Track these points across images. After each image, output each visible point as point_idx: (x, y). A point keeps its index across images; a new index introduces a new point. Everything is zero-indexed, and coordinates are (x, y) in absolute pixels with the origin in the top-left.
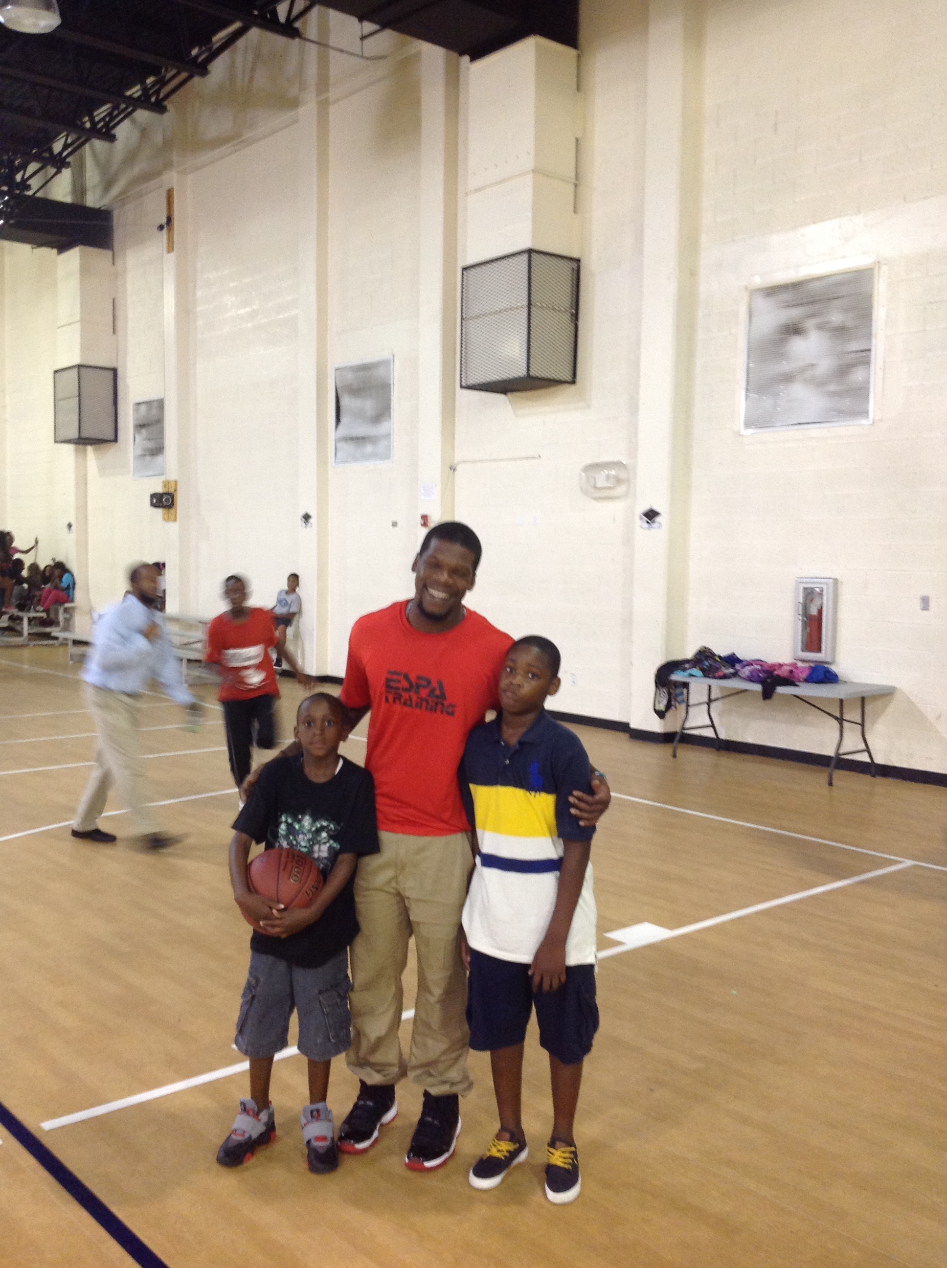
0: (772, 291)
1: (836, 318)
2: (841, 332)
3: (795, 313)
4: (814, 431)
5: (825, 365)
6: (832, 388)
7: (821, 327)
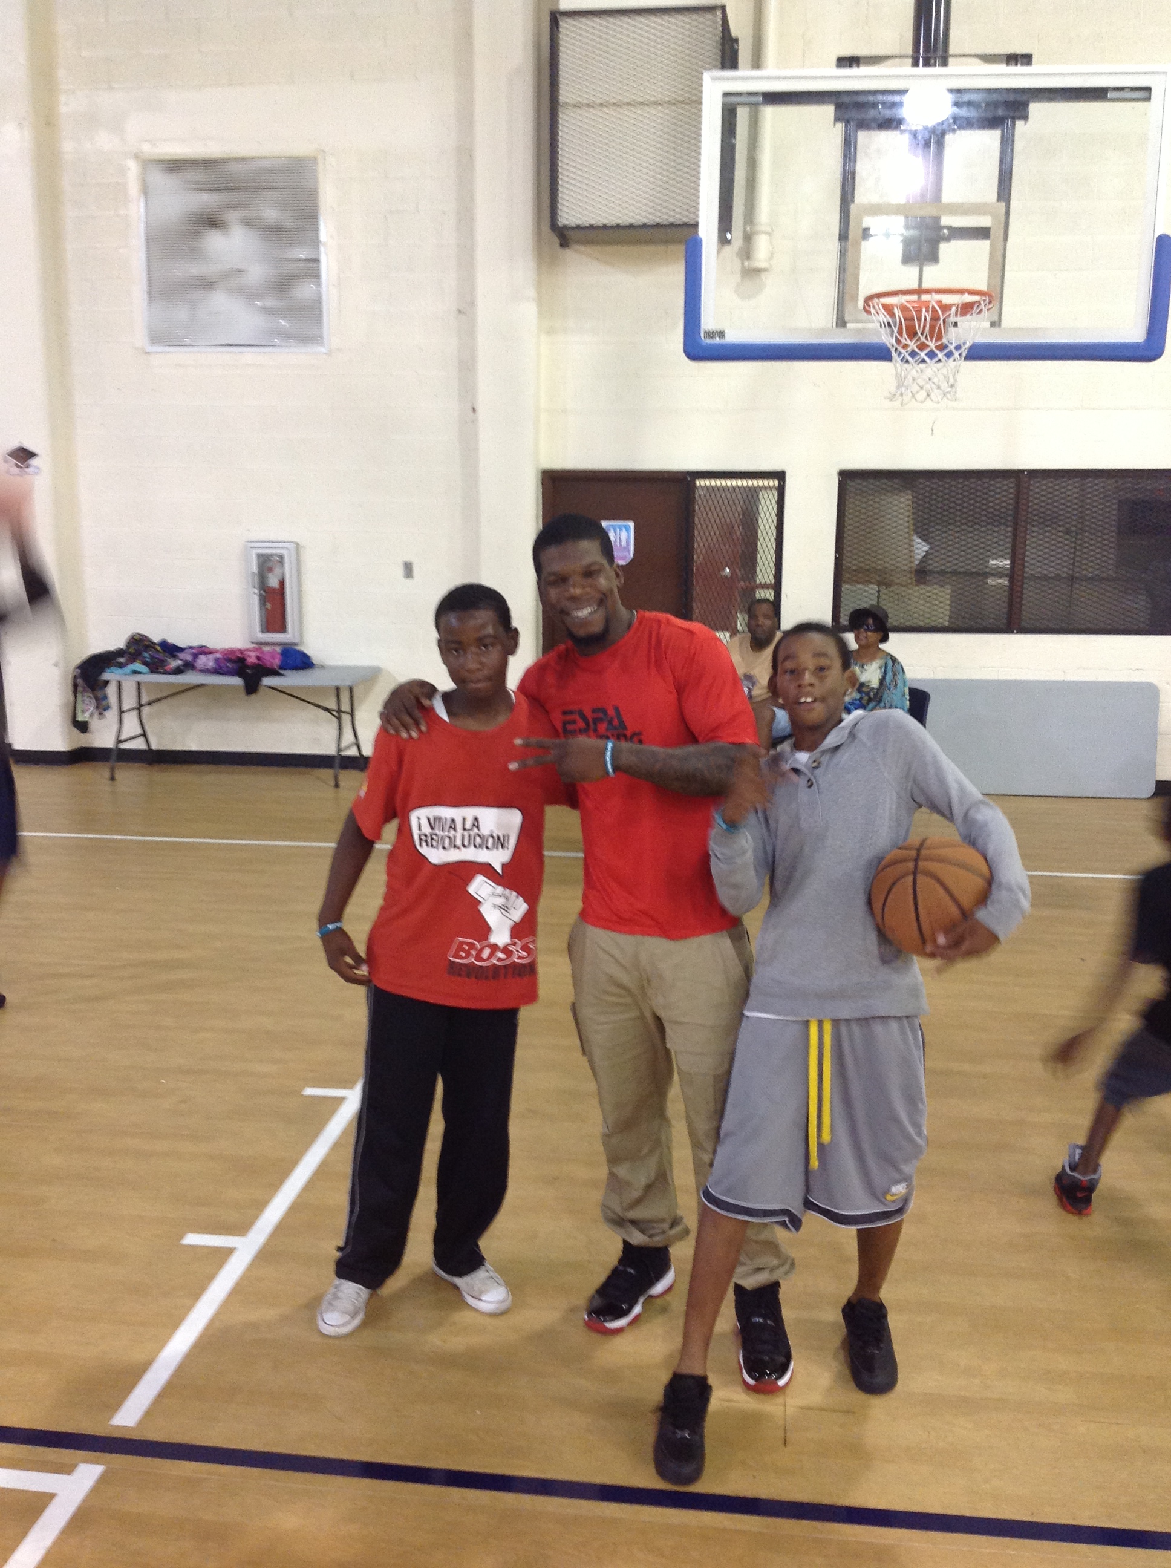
0: (175, 166)
1: (270, 214)
2: (275, 232)
3: (207, 200)
4: (249, 356)
5: (257, 273)
6: (270, 303)
7: (248, 223)
